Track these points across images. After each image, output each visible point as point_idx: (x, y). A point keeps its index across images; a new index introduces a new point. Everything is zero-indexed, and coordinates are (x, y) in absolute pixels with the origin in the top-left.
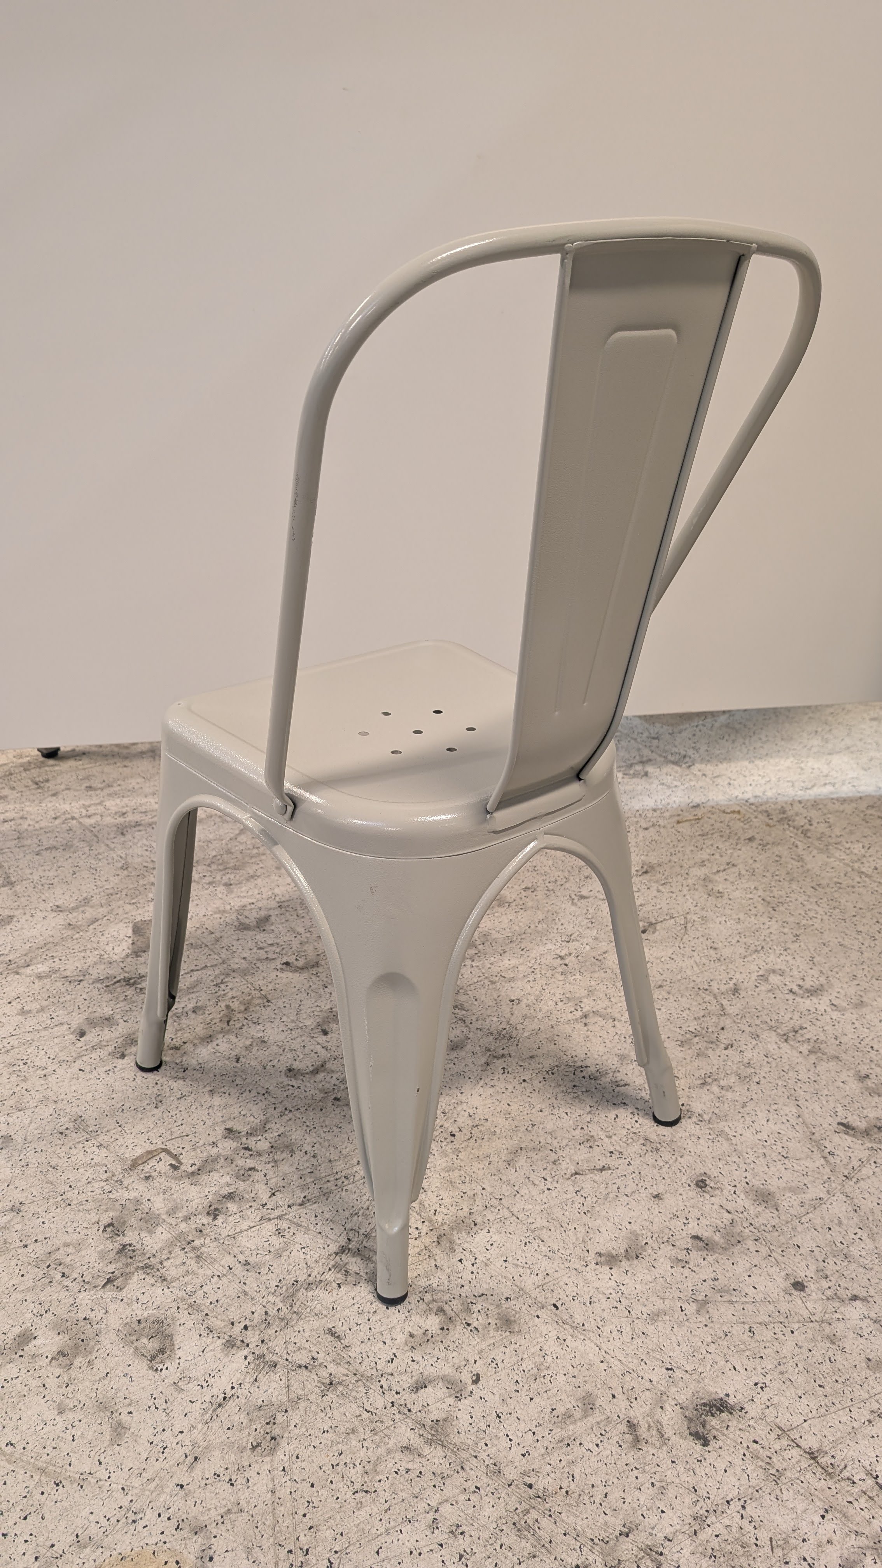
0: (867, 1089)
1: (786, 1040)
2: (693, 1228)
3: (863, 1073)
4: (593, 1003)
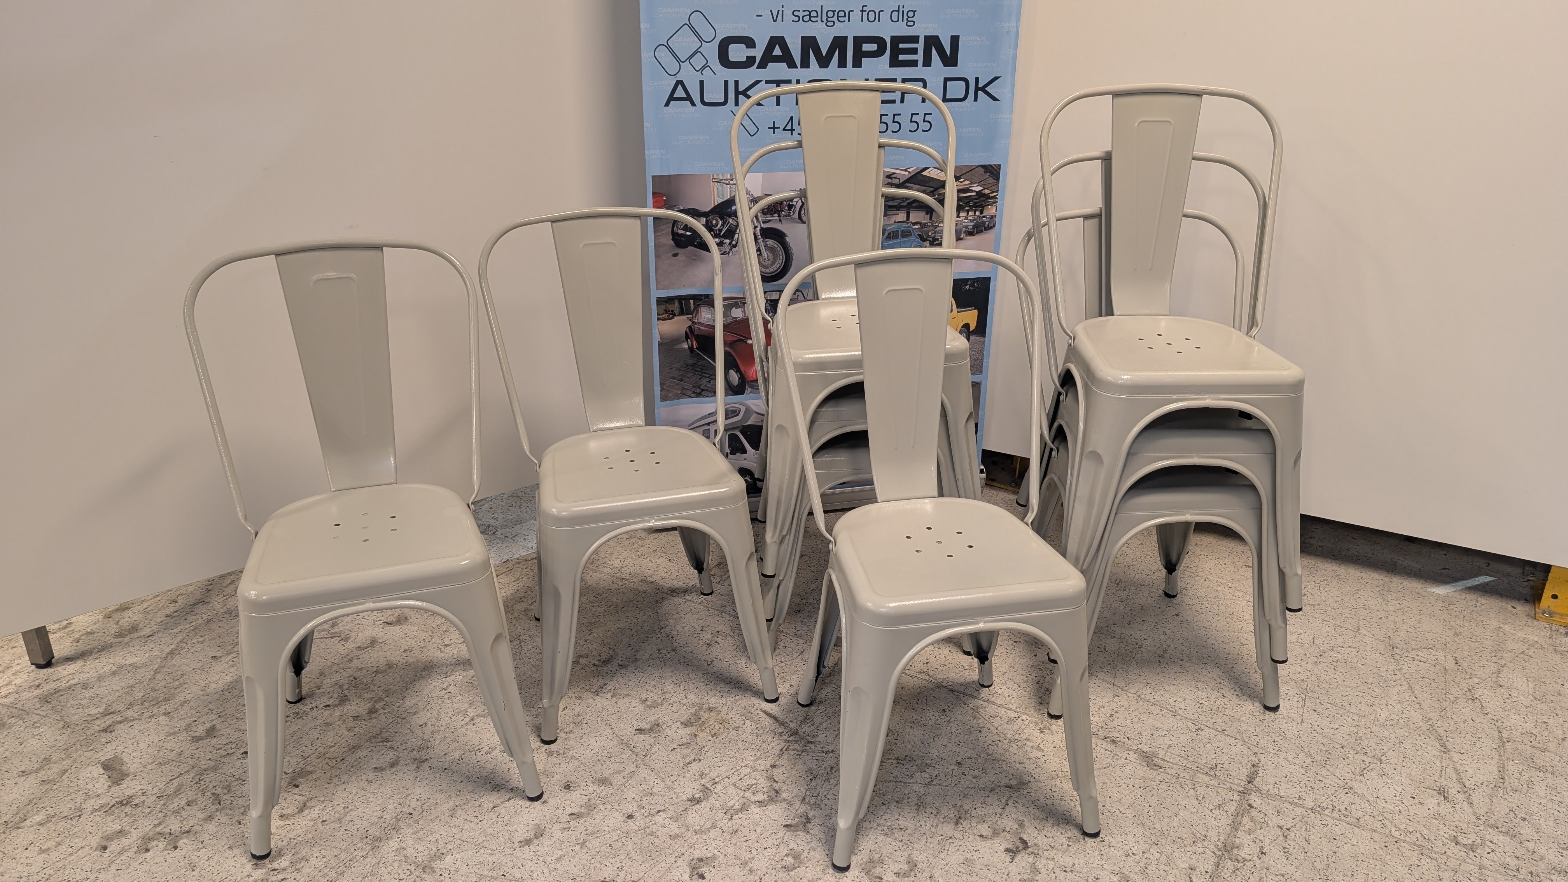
0: (647, 706)
1: (597, 694)
2: (569, 810)
3: (644, 699)
4: (474, 710)
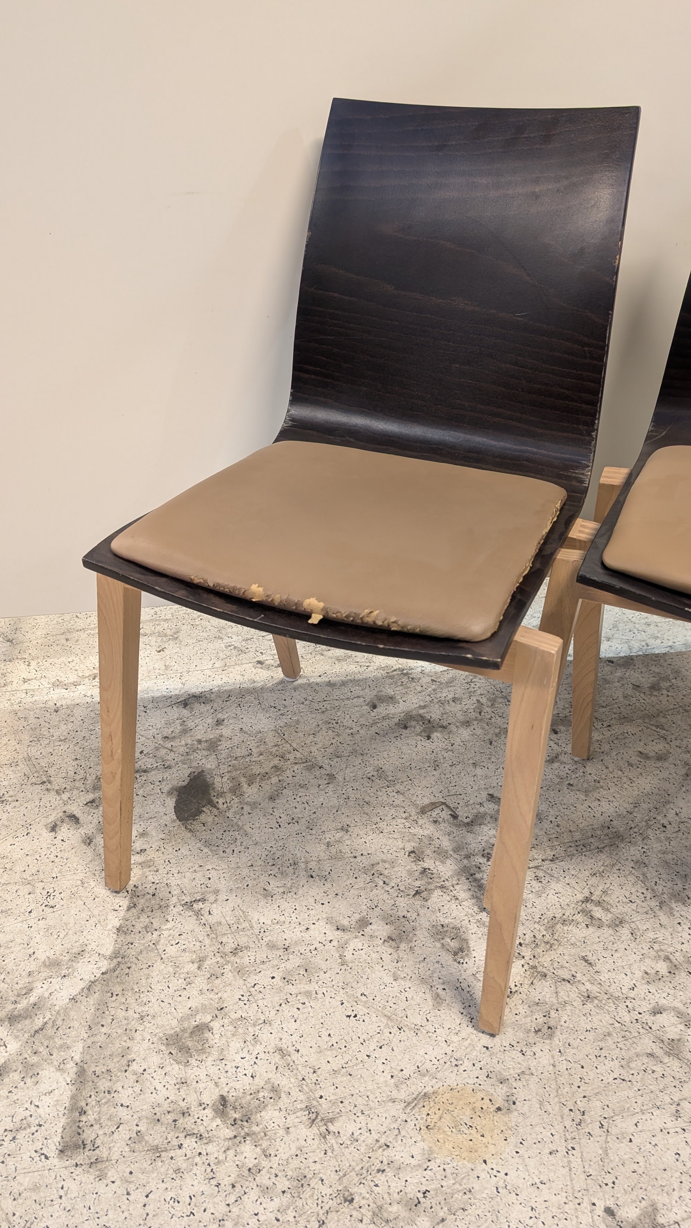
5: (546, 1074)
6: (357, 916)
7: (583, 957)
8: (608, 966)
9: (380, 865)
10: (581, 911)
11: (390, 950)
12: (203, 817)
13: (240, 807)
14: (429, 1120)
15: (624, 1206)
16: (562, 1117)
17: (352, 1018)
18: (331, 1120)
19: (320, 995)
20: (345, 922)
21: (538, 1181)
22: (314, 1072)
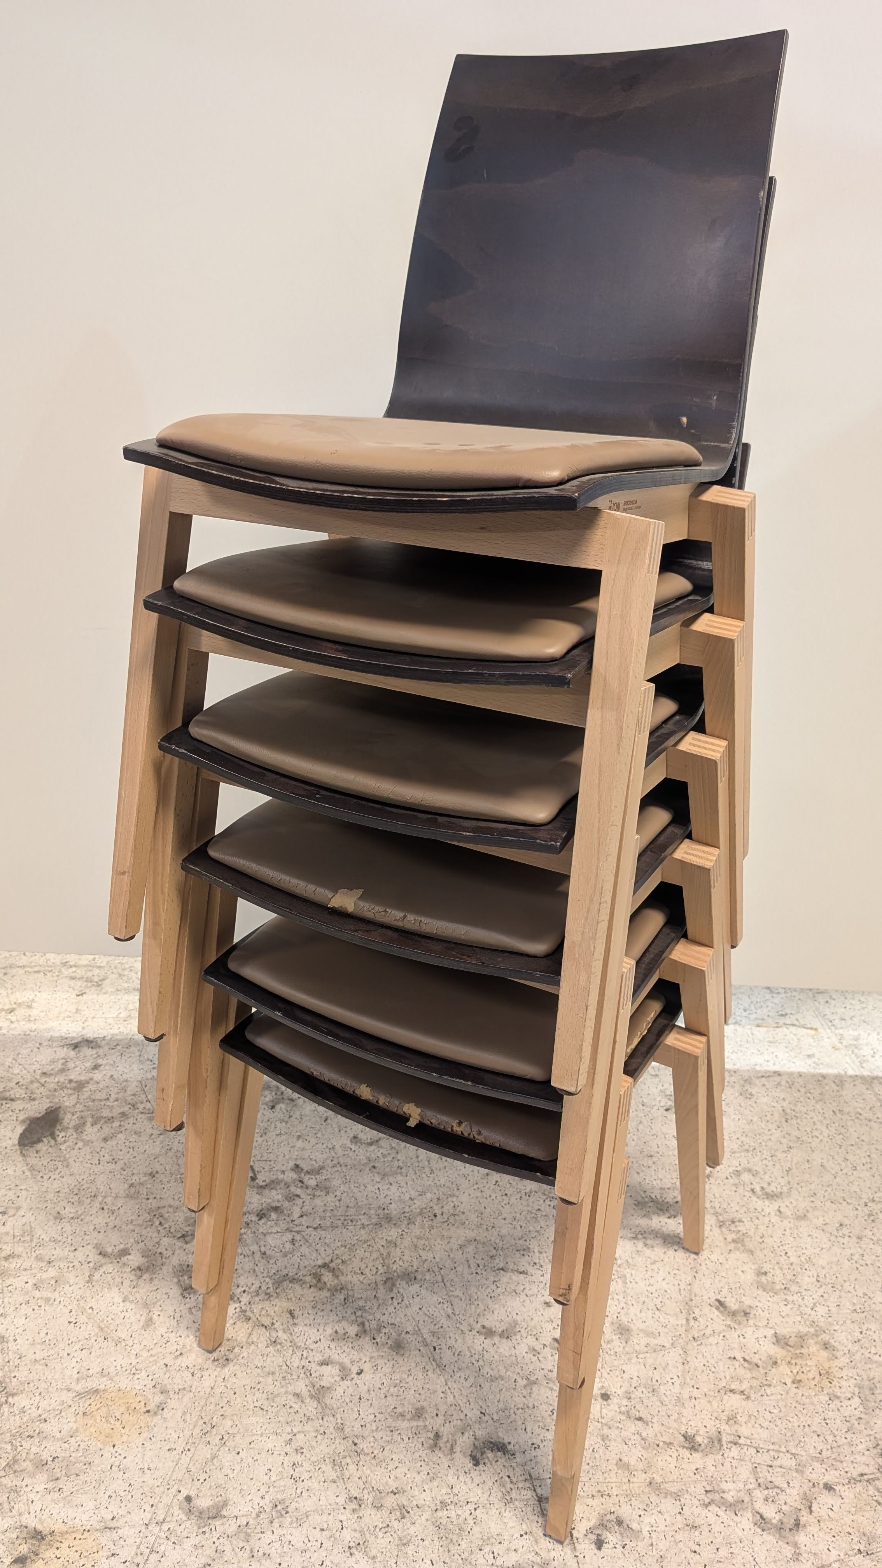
5: (202, 1393)
6: (122, 1246)
7: (291, 1311)
8: (307, 1322)
9: (166, 1209)
10: (314, 1274)
11: (133, 1277)
12: (39, 1146)
13: (75, 1142)
14: (88, 1409)
15: (203, 1497)
16: (195, 1426)
17: (72, 1324)
18: (13, 1395)
19: (57, 1302)
20: (109, 1250)
21: (146, 1467)
22: (20, 1358)
